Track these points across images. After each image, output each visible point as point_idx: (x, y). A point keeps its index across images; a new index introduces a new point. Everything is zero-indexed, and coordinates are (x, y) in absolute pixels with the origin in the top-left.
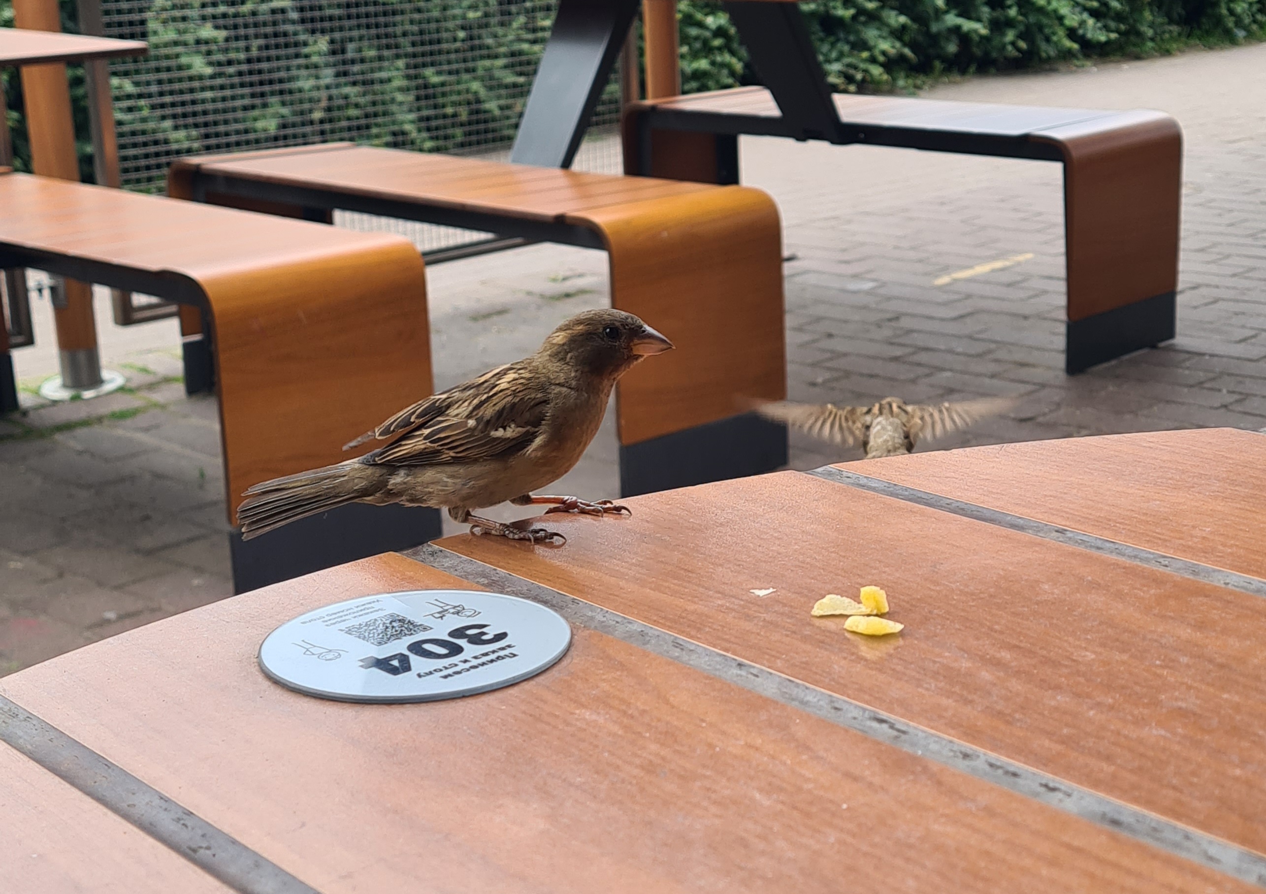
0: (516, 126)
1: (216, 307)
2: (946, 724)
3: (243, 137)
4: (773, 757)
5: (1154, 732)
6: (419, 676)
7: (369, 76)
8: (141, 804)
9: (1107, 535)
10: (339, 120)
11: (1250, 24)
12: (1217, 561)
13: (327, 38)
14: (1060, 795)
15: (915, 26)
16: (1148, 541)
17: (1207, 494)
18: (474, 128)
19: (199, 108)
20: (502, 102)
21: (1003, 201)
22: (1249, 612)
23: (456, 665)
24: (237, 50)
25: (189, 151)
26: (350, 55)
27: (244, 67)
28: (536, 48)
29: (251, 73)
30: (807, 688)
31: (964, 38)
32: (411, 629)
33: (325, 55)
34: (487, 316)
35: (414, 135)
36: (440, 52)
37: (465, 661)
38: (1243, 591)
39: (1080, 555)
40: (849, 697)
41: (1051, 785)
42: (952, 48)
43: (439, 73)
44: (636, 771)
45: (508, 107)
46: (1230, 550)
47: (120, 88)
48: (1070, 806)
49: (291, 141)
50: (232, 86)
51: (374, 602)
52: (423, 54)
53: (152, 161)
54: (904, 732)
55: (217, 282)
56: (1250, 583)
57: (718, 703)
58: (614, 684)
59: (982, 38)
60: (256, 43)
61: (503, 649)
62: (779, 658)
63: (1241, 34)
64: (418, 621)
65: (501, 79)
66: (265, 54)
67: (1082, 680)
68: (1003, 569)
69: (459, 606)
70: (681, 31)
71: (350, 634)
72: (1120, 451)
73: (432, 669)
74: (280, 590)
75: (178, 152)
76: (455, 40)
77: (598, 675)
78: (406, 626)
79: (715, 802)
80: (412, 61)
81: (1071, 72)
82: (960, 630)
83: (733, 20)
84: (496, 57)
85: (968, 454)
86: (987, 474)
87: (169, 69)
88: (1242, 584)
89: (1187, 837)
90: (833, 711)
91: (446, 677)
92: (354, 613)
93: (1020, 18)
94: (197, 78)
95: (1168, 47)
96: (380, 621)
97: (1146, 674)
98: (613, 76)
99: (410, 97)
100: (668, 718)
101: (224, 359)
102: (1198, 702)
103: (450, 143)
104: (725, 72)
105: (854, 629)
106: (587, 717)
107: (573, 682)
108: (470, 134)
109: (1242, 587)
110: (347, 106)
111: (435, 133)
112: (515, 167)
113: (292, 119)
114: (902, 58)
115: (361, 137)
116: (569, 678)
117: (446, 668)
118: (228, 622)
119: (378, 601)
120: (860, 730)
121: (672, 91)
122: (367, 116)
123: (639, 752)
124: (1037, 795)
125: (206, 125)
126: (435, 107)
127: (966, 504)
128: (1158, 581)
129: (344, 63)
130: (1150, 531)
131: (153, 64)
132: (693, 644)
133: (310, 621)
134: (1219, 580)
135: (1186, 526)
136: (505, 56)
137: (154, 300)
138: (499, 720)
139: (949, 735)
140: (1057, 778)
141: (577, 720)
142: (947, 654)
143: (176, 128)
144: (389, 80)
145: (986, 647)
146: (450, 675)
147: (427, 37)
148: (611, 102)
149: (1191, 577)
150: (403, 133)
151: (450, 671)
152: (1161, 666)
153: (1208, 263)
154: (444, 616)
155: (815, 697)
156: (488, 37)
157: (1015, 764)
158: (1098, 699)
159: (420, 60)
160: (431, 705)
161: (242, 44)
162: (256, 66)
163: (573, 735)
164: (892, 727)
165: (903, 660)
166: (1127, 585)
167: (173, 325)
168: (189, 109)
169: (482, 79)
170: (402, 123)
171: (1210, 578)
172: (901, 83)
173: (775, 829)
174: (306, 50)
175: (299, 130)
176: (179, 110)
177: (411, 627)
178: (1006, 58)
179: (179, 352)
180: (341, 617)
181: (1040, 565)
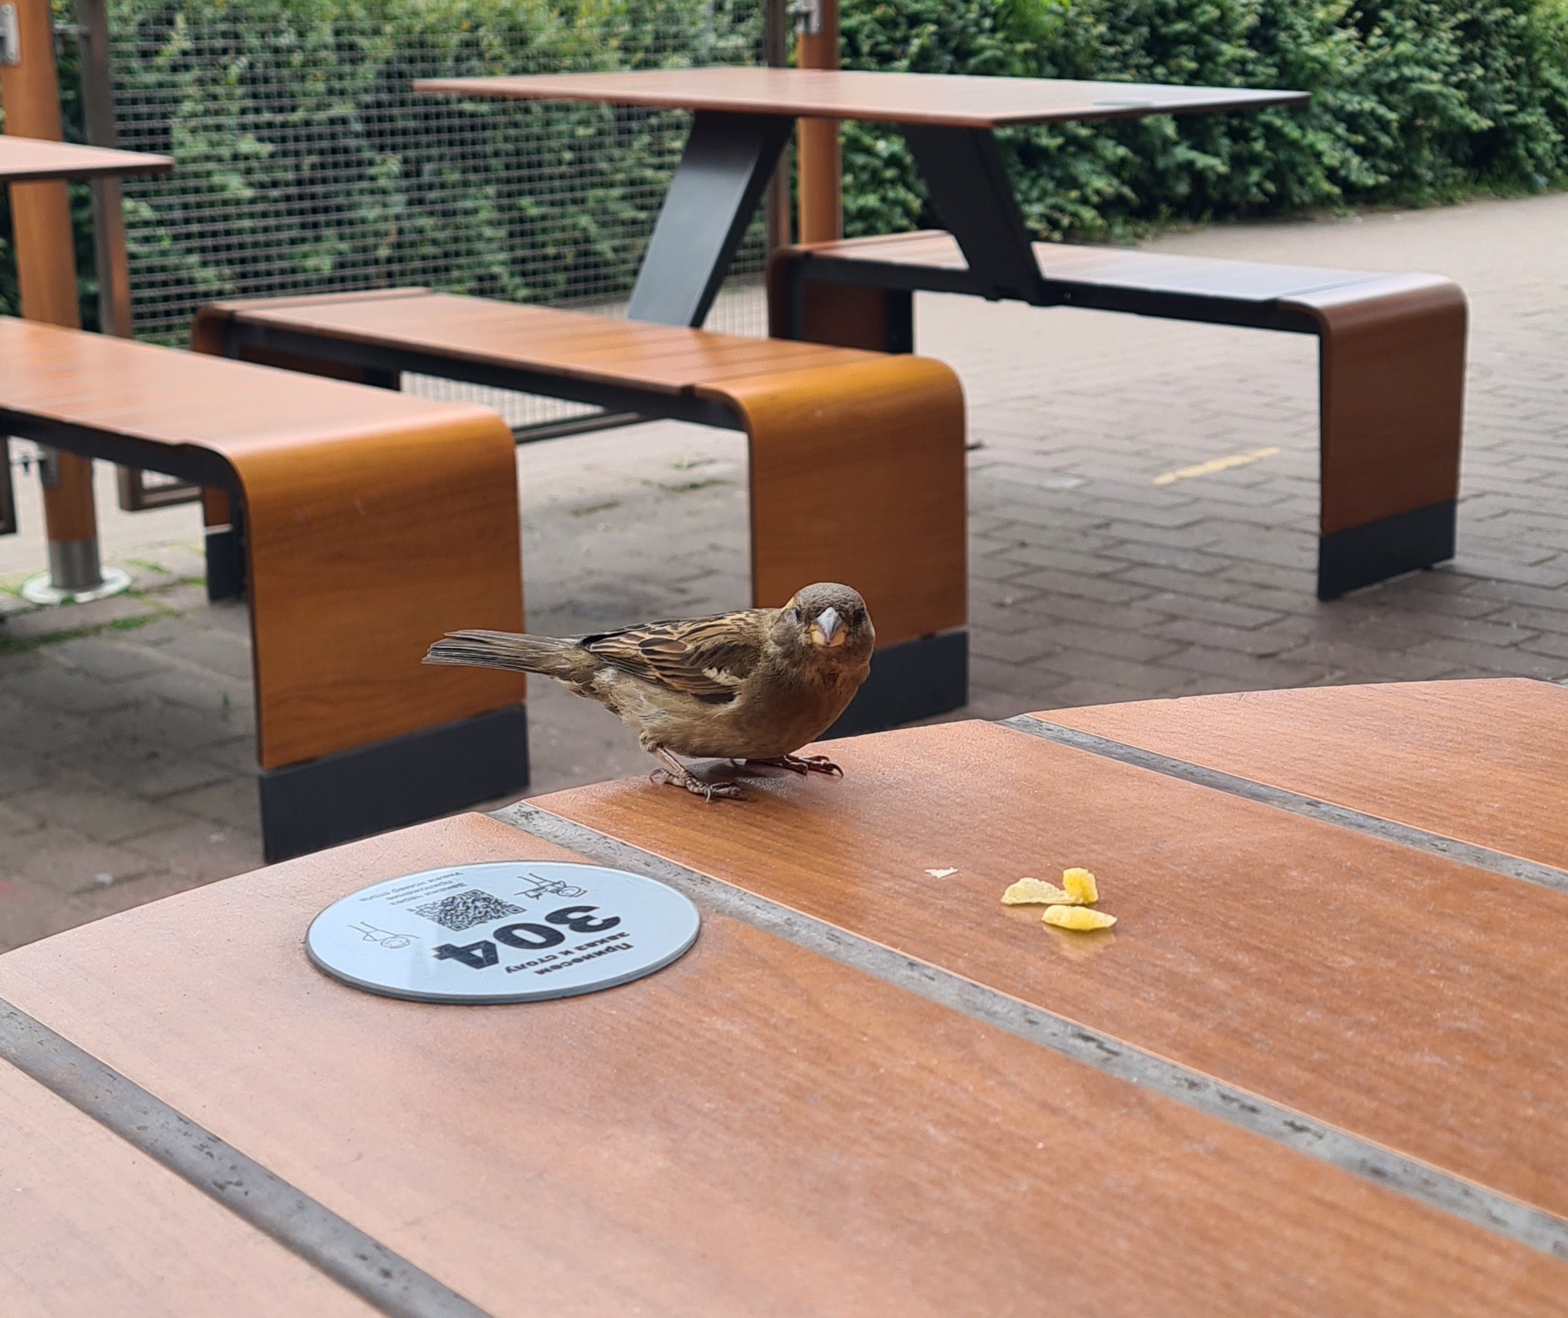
0: (635, 273)
1: (251, 491)
2: (1168, 1044)
3: (289, 278)
4: (951, 1082)
5: (1427, 1059)
6: (509, 970)
7: (450, 206)
8: (155, 1127)
9: (1371, 810)
10: (412, 259)
11: (1553, 169)
12: (1506, 845)
13: (399, 156)
14: (1308, 1136)
15: (1138, 160)
16: (1423, 818)
17: (1496, 760)
18: (581, 273)
19: (234, 240)
20: (617, 242)
21: (1241, 381)
22: (1546, 911)
23: (555, 957)
24: (285, 169)
25: (220, 294)
26: (426, 178)
27: (293, 190)
28: (663, 175)
29: (301, 197)
30: (995, 995)
31: (1198, 177)
32: (498, 911)
33: (396, 178)
34: (592, 510)
35: (505, 280)
36: (541, 178)
37: (567, 953)
38: (1539, 884)
39: (1337, 834)
40: (1047, 1007)
41: (1298, 1123)
42: (1183, 188)
43: (539, 204)
44: (780, 1097)
45: (625, 249)
46: (1523, 833)
47: (134, 212)
48: (1322, 1150)
49: (350, 285)
50: (277, 214)
51: (452, 875)
52: (520, 180)
53: (173, 305)
54: (1115, 1053)
55: (253, 460)
56: (1547, 874)
57: (883, 1012)
58: (753, 986)
59: (1220, 176)
60: (308, 161)
61: (614, 938)
62: (959, 956)
63: (1542, 180)
64: (507, 900)
65: (617, 214)
66: (319, 174)
67: (1337, 991)
68: (1241, 850)
69: (559, 883)
70: (844, 158)
71: (421, 915)
72: (1388, 704)
73: (524, 962)
74: (334, 858)
75: (207, 295)
76: (560, 162)
77: (732, 973)
78: (492, 906)
79: (878, 1138)
80: (506, 188)
81: (1331, 223)
82: (1187, 925)
83: (910, 146)
84: (612, 185)
85: (1199, 704)
86: (1222, 730)
87: (197, 190)
88: (1537, 874)
89: (1467, 1193)
90: (1027, 1024)
91: (542, 972)
92: (427, 888)
93: (1268, 154)
94: (233, 203)
95: (1451, 193)
96: (459, 900)
97: (1417, 986)
98: (757, 214)
99: (502, 232)
100: (822, 1030)
101: (258, 557)
102: (1482, 1023)
103: (549, 292)
104: (898, 210)
105: (1055, 922)
106: (719, 1027)
107: (702, 981)
108: (576, 280)
109: (1539, 879)
110: (422, 243)
111: (531, 279)
112: (634, 325)
113: (351, 257)
114: (1120, 199)
115: (438, 282)
116: (697, 977)
117: (542, 961)
118: (266, 897)
119: (457, 874)
120: (1062, 1050)
121: (831, 235)
122: (446, 255)
123: (784, 1073)
124: (1280, 1135)
125: (243, 261)
126: (533, 246)
127: (1196, 767)
128: (1434, 869)
129: (420, 188)
130: (1425, 805)
131: (177, 184)
132: (853, 936)
133: (371, 898)
134: (1509, 870)
135: (1468, 800)
136: (623, 184)
137: (170, 480)
138: (608, 1028)
139: (1172, 1058)
140: (1306, 1115)
141: (707, 1029)
142: (1170, 956)
143: (204, 264)
144: (476, 211)
145: (1218, 948)
146: (547, 970)
147: (524, 159)
148: (754, 245)
149: (1475, 865)
150: (493, 277)
151: (547, 965)
152: (1436, 976)
153: (1497, 465)
154: (540, 894)
155: (1004, 1007)
156: (601, 160)
157: (1254, 1097)
158: (1358, 1017)
159: (514, 187)
160: (522, 1008)
161: (290, 161)
162: (309, 189)
163: (700, 1049)
164: (1101, 1046)
165: (1116, 962)
166: (1396, 873)
167: (195, 511)
168: (222, 241)
169: (593, 214)
170: (491, 264)
171: (1499, 868)
172: (1118, 230)
173: (954, 1173)
174: (372, 171)
175: (361, 271)
176: (209, 242)
177: (499, 908)
178: (1249, 203)
179: (201, 546)
180: (411, 893)
181: (1287, 845)
